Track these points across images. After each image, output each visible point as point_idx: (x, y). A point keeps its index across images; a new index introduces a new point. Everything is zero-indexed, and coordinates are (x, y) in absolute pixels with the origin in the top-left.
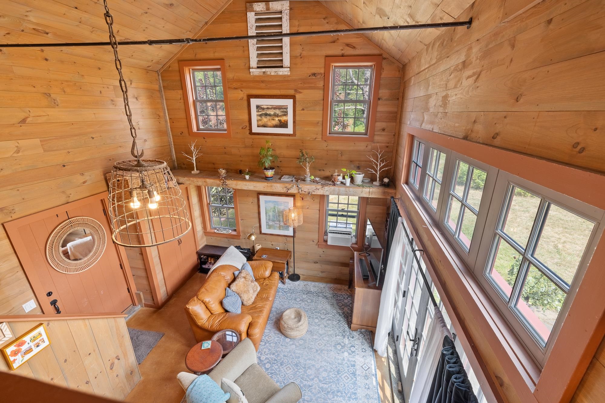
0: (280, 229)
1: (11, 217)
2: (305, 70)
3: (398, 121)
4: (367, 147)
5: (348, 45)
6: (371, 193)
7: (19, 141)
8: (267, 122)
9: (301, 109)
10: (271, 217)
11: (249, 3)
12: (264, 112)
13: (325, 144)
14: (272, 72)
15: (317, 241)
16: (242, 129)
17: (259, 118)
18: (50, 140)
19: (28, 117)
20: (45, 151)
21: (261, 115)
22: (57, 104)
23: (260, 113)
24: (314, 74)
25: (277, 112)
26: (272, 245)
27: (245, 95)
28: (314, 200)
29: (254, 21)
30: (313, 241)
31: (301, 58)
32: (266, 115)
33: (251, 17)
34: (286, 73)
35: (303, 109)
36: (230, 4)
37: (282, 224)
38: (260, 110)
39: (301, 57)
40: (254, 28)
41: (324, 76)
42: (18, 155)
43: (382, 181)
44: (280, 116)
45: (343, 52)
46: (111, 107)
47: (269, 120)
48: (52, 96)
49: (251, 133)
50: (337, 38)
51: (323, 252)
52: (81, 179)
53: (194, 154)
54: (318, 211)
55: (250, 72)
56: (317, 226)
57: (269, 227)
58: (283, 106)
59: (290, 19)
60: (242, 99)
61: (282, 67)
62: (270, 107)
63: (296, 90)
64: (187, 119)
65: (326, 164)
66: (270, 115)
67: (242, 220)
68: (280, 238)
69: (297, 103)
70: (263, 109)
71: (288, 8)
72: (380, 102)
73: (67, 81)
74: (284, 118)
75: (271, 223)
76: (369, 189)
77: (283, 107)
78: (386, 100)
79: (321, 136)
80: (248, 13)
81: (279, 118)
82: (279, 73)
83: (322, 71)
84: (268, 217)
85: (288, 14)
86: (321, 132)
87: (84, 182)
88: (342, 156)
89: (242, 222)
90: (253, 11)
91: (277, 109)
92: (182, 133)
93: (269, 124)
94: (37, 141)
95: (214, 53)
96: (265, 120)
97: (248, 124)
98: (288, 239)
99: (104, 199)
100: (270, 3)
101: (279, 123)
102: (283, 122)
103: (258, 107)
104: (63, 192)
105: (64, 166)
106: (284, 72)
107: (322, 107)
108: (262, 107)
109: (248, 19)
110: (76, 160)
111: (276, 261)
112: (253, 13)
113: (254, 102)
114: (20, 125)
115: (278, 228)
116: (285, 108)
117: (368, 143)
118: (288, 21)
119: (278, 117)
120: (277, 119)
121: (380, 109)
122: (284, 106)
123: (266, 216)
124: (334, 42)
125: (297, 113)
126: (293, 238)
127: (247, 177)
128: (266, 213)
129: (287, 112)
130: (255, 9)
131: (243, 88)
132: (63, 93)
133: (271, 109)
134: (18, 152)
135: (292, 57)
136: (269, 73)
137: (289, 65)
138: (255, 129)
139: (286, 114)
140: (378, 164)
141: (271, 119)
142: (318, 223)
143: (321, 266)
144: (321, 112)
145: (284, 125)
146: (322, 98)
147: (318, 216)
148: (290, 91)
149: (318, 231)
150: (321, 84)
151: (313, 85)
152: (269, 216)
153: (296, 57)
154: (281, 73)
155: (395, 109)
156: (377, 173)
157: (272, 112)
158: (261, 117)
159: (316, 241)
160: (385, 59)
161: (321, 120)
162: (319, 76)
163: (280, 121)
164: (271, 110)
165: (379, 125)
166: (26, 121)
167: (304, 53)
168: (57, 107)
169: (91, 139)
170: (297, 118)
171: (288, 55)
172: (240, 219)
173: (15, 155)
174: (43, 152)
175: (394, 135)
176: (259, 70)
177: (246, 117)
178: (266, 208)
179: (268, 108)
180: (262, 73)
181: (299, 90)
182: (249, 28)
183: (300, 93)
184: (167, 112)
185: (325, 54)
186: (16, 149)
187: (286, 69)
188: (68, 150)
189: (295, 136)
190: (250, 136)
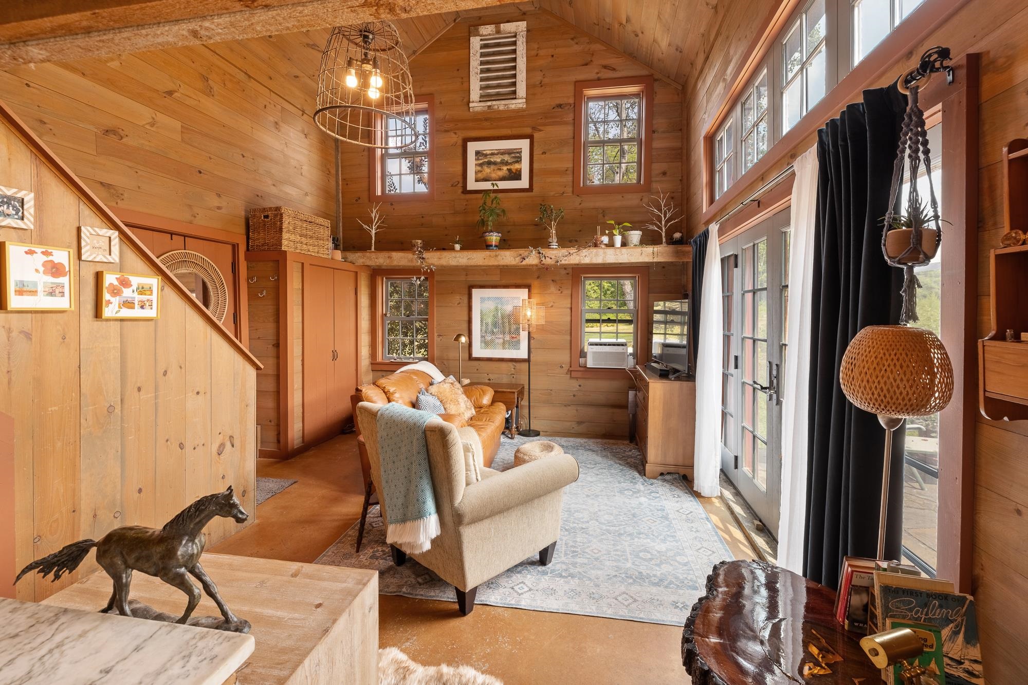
0: (504, 348)
1: (117, 203)
2: (546, 101)
3: (685, 158)
4: (641, 200)
5: (605, 67)
6: (655, 255)
7: (158, 114)
8: (490, 173)
9: (541, 152)
10: (490, 327)
11: (474, 26)
12: (486, 160)
13: (578, 200)
14: (500, 105)
15: (569, 365)
16: (452, 186)
17: (479, 168)
18: (194, 131)
19: (176, 91)
20: (183, 141)
21: (481, 165)
22: (212, 93)
23: (481, 162)
24: (560, 106)
25: (507, 158)
26: (489, 380)
27: (460, 138)
28: (562, 292)
29: (479, 47)
30: (561, 367)
31: (541, 86)
32: (489, 163)
33: (475, 42)
34: (521, 106)
35: (544, 153)
36: (449, 30)
37: (507, 338)
38: (480, 158)
39: (541, 84)
40: (478, 55)
41: (574, 106)
42: (152, 129)
43: (672, 238)
44: (511, 164)
45: (599, 75)
46: (273, 129)
47: (494, 170)
48: (210, 82)
49: (465, 191)
50: (590, 60)
51: (580, 386)
52: (216, 202)
53: (374, 224)
54: (569, 310)
55: (469, 108)
56: (568, 338)
57: (486, 344)
58: (514, 149)
59: (527, 42)
60: (455, 145)
61: (515, 98)
62: (496, 152)
63: (534, 128)
64: (369, 177)
65: (580, 231)
66: (495, 163)
67: (439, 336)
68: (504, 365)
69: (535, 144)
70: (486, 155)
71: (525, 29)
72: (655, 135)
73: (231, 75)
74: (517, 166)
75: (489, 338)
76: (652, 249)
77: (515, 151)
78: (664, 132)
79: (571, 189)
80: (471, 38)
81: (509, 167)
82: (510, 106)
83: (571, 101)
84: (484, 328)
85: (525, 36)
86: (571, 184)
87: (219, 208)
88: (604, 216)
89: (439, 339)
90: (479, 35)
91: (505, 154)
92: (359, 198)
93: (494, 175)
94: (178, 125)
95: (421, 88)
96: (487, 170)
97: (461, 180)
98: (518, 365)
99: (238, 244)
100: (502, 25)
101: (508, 174)
102: (514, 171)
103: (478, 153)
104: (190, 206)
105: (200, 172)
106: (519, 103)
107: (572, 148)
108: (484, 152)
109: (471, 45)
110: (216, 172)
111: (500, 390)
112: (478, 38)
113: (472, 147)
114: (165, 95)
115: (501, 347)
116: (518, 153)
117: (644, 194)
118: (525, 44)
119: (506, 165)
120: (505, 168)
121: (656, 144)
122: (517, 149)
123: (482, 325)
124: (586, 64)
125: (534, 158)
126: (527, 364)
127: (457, 247)
128: (482, 321)
129: (520, 158)
130: (481, 33)
131: (458, 129)
132: (223, 85)
133: (497, 154)
134: (152, 125)
135: (529, 87)
136: (496, 107)
137: (525, 96)
138: (472, 185)
139: (518, 160)
140: (663, 216)
141: (496, 168)
142: (569, 332)
143: (577, 410)
144: (571, 155)
145: (516, 176)
146: (571, 135)
147: (569, 318)
148: (526, 129)
149: (569, 347)
150: (570, 118)
151: (558, 120)
152: (487, 324)
153: (534, 86)
154: (513, 107)
155: (679, 144)
156: (662, 231)
157: (498, 159)
158: (482, 167)
159: (566, 367)
160: (656, 80)
161: (571, 165)
162: (566, 108)
163: (509, 170)
164: (497, 156)
165: (657, 167)
166: (172, 94)
167: (546, 80)
168: (212, 97)
169: (241, 156)
170: (535, 166)
171: (524, 83)
172: (436, 334)
173: (148, 127)
174: (180, 140)
175: (680, 180)
176: (482, 104)
177: (459, 168)
178: (481, 311)
179: (492, 154)
180: (487, 108)
181: (539, 127)
182: (471, 55)
183: (540, 131)
184: (340, 169)
185: (574, 80)
186: (151, 120)
187: (520, 101)
188: (210, 155)
189: (532, 191)
190: (463, 196)
